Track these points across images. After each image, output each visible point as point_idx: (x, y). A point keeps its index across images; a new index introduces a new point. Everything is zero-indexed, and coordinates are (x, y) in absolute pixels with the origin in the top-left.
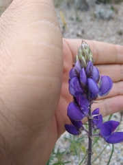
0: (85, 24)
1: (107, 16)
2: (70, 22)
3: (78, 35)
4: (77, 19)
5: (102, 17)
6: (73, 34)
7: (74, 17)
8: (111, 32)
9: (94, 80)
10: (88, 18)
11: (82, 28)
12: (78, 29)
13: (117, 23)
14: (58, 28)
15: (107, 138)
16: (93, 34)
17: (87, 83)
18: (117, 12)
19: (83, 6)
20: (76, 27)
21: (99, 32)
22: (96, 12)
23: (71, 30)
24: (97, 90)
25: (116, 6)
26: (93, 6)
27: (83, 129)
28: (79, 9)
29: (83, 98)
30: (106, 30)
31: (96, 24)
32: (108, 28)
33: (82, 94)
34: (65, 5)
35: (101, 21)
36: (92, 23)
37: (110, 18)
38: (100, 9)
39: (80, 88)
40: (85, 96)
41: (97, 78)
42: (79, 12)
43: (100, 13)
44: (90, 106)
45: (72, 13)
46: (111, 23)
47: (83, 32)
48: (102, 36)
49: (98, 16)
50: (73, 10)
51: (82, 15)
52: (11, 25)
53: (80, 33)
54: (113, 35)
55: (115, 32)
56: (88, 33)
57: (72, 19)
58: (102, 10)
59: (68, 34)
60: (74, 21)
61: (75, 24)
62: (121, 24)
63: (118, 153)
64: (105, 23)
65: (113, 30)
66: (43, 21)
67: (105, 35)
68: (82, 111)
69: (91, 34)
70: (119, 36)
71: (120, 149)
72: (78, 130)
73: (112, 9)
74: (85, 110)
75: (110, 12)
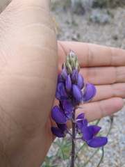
0: (81, 28)
1: (103, 20)
2: (66, 25)
3: (73, 39)
4: (73, 23)
5: (97, 22)
6: (68, 37)
7: (70, 21)
8: (106, 37)
9: (78, 86)
10: (85, 22)
11: (78, 32)
12: (74, 33)
13: (113, 28)
14: (53, 31)
15: (89, 141)
16: (89, 38)
17: (72, 89)
18: (113, 17)
19: (79, 10)
20: (72, 30)
21: (95, 37)
22: (92, 17)
23: (67, 34)
24: (80, 96)
25: (112, 11)
26: (90, 11)
27: (67, 132)
28: (75, 13)
29: (67, 103)
30: (102, 34)
31: (91, 29)
32: (104, 33)
33: (67, 99)
34: (61, 8)
35: (97, 25)
36: (88, 27)
37: (106, 23)
38: (96, 13)
39: (65, 94)
40: (70, 100)
41: (81, 85)
42: (75, 16)
43: (96, 18)
44: (74, 111)
45: (68, 17)
46: (107, 28)
47: (78, 36)
48: (97, 40)
49: (94, 20)
50: (69, 14)
51: (78, 19)
52: (8, 27)
53: (75, 37)
54: (108, 40)
55: (110, 36)
56: (84, 37)
57: (68, 23)
58: (99, 15)
59: (63, 37)
60: (70, 25)
61: (70, 28)
62: (117, 28)
63: (111, 157)
64: (101, 27)
65: (108, 35)
66: (39, 24)
67: (100, 39)
68: (66, 115)
69: (86, 38)
70: (114, 41)
71: (112, 154)
72: (63, 133)
73: (108, 13)
74: (69, 114)
75: (106, 17)
